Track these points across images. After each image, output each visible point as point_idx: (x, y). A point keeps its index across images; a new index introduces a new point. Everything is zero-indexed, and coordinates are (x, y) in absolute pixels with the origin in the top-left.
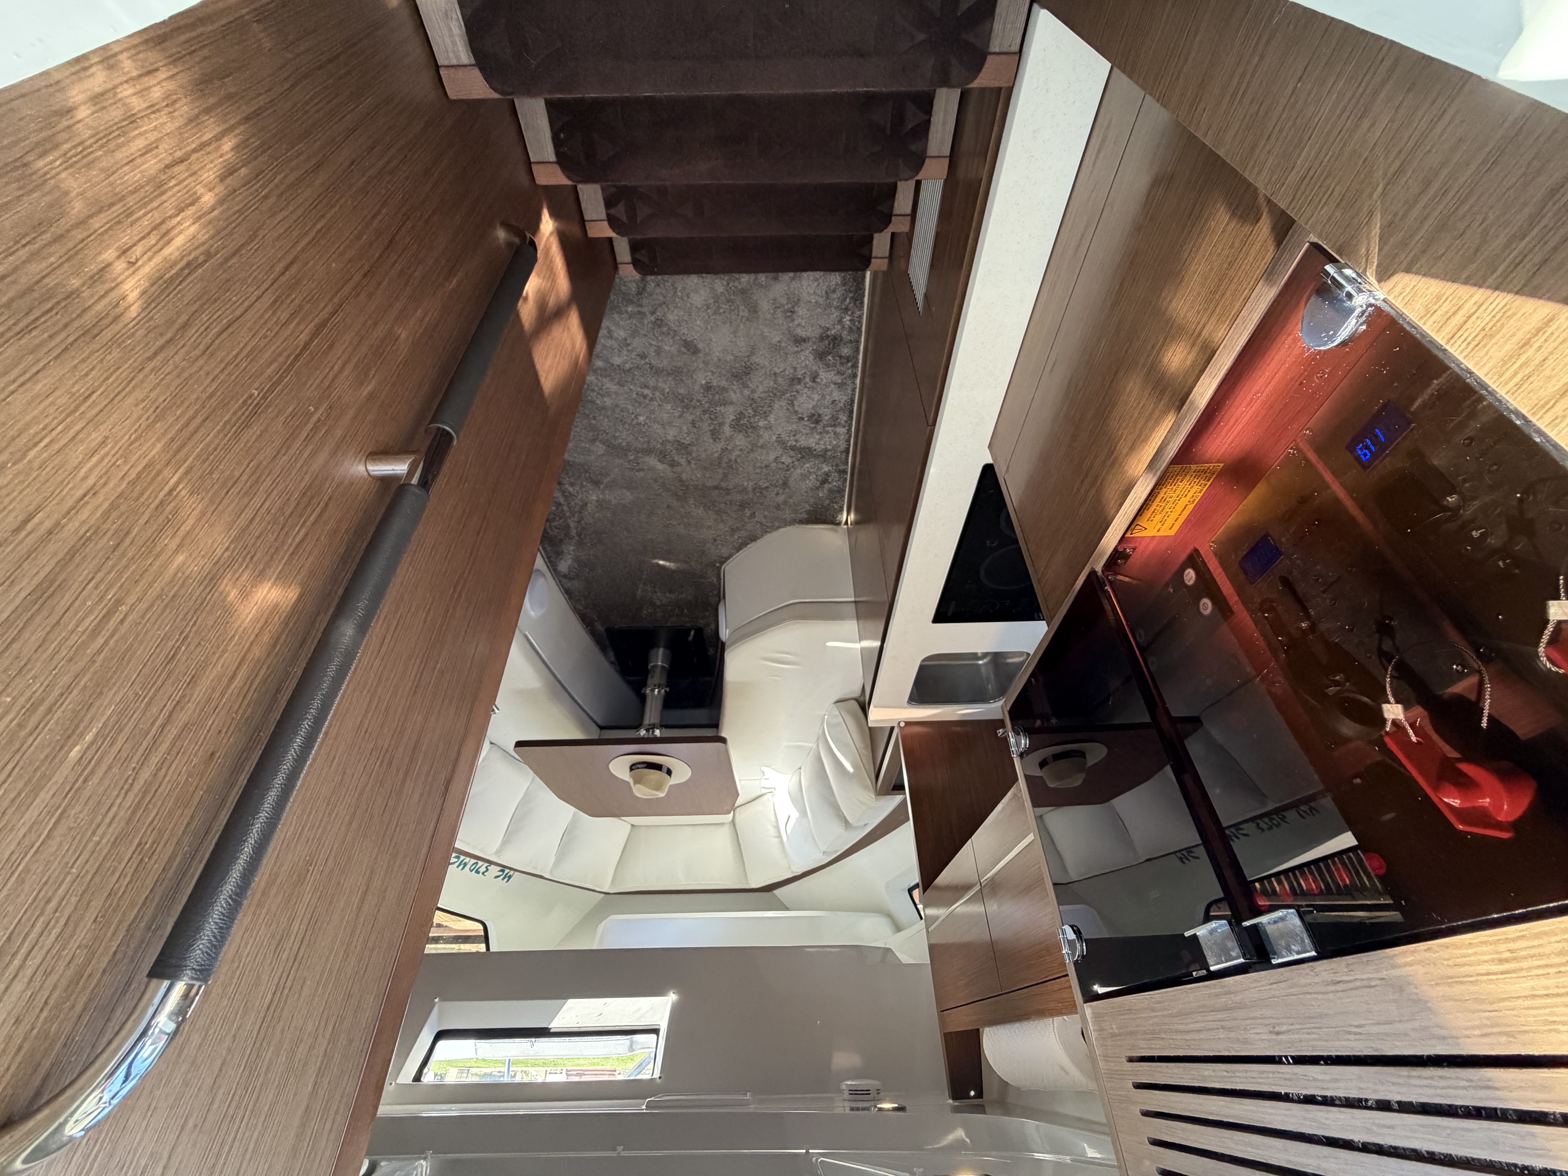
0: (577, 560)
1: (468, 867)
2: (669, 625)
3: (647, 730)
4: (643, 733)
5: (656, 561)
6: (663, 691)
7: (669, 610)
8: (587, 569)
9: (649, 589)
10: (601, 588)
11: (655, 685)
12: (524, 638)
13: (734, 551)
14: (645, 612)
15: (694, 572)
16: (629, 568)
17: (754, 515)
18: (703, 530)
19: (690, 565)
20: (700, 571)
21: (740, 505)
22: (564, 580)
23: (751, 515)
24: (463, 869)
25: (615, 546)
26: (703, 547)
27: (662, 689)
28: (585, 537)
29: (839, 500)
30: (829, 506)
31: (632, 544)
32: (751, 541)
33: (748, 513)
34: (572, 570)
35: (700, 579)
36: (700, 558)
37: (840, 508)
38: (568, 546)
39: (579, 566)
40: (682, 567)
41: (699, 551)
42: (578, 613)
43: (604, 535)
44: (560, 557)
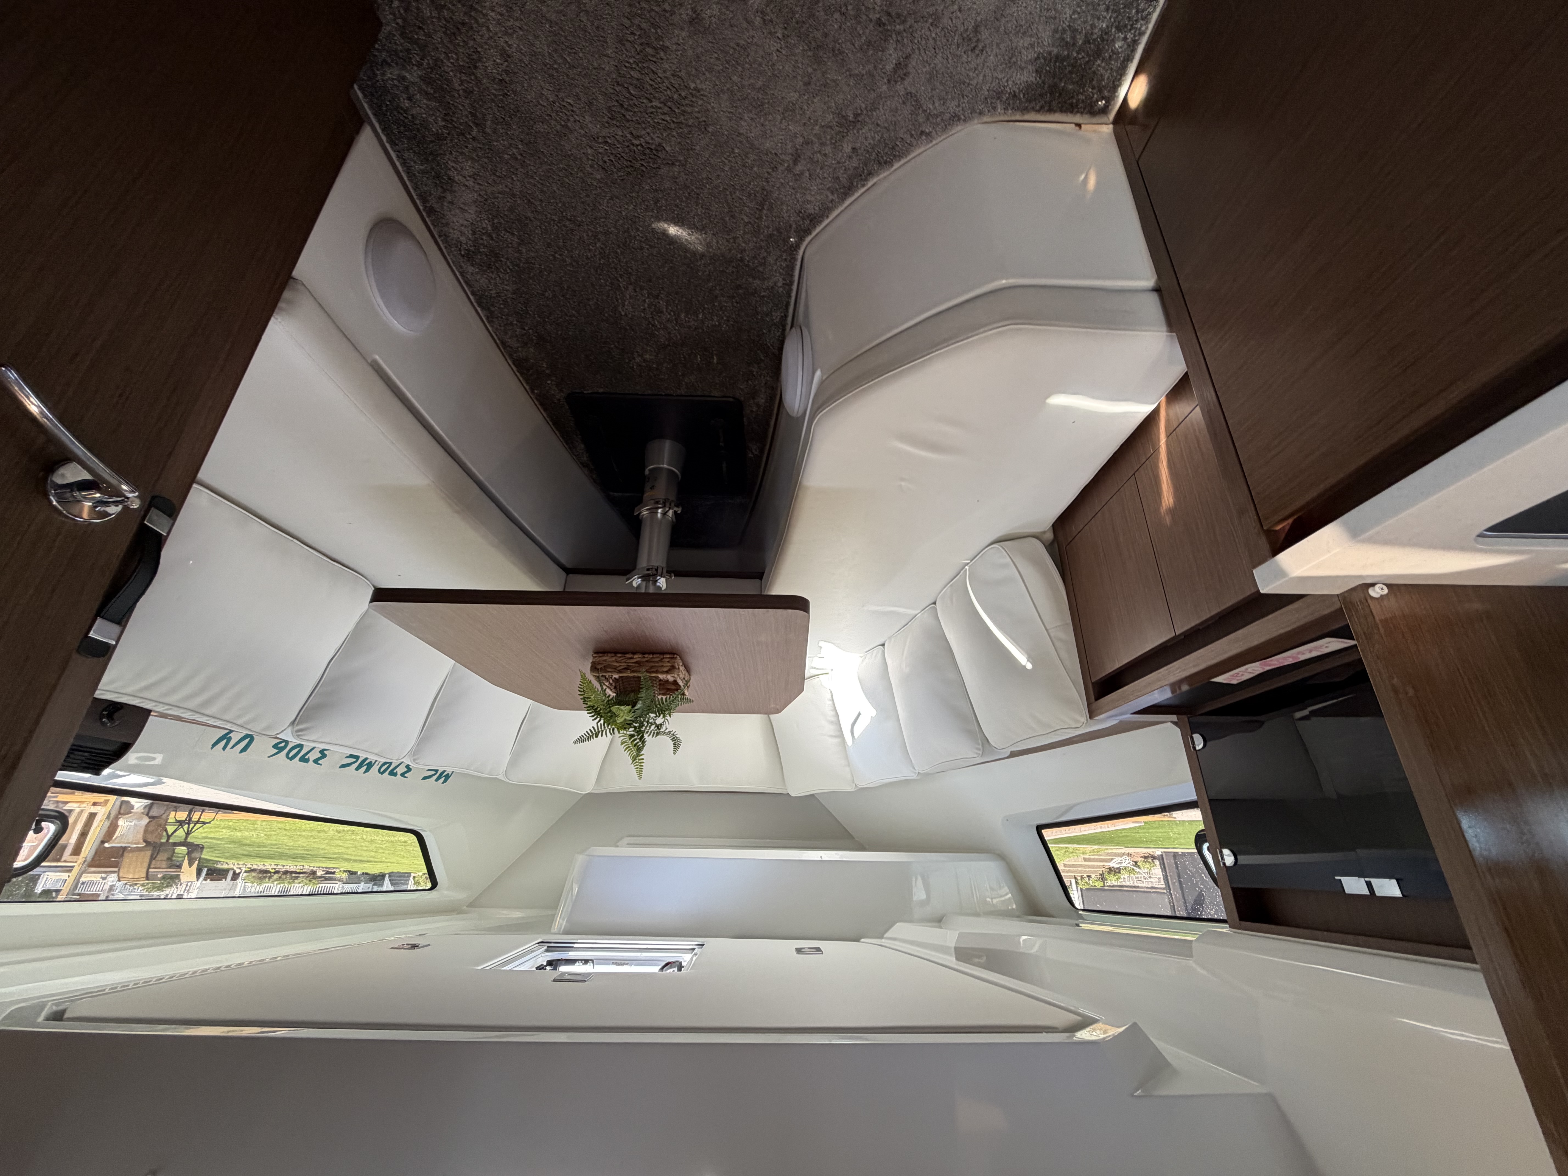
0: (487, 205)
1: (375, 768)
2: (683, 391)
3: (645, 578)
4: (636, 581)
6: (670, 513)
7: (684, 357)
8: (513, 234)
9: (644, 301)
10: (549, 294)
11: (657, 503)
12: (370, 368)
13: (835, 197)
14: (638, 360)
15: (742, 260)
16: (602, 238)
17: (906, 65)
18: (775, 118)
19: (735, 238)
20: (755, 257)
21: (879, 23)
22: (471, 269)
23: (898, 66)
24: (367, 771)
25: (569, 166)
26: (768, 182)
27: (670, 509)
28: (495, 131)
29: (1137, 12)
30: (1106, 33)
31: (605, 162)
32: (880, 163)
33: (892, 56)
34: (484, 237)
35: (750, 280)
36: (760, 218)
37: (1129, 46)
38: (460, 159)
39: (495, 228)
40: (717, 242)
41: (758, 192)
42: (511, 356)
43: (540, 127)
44: (449, 197)
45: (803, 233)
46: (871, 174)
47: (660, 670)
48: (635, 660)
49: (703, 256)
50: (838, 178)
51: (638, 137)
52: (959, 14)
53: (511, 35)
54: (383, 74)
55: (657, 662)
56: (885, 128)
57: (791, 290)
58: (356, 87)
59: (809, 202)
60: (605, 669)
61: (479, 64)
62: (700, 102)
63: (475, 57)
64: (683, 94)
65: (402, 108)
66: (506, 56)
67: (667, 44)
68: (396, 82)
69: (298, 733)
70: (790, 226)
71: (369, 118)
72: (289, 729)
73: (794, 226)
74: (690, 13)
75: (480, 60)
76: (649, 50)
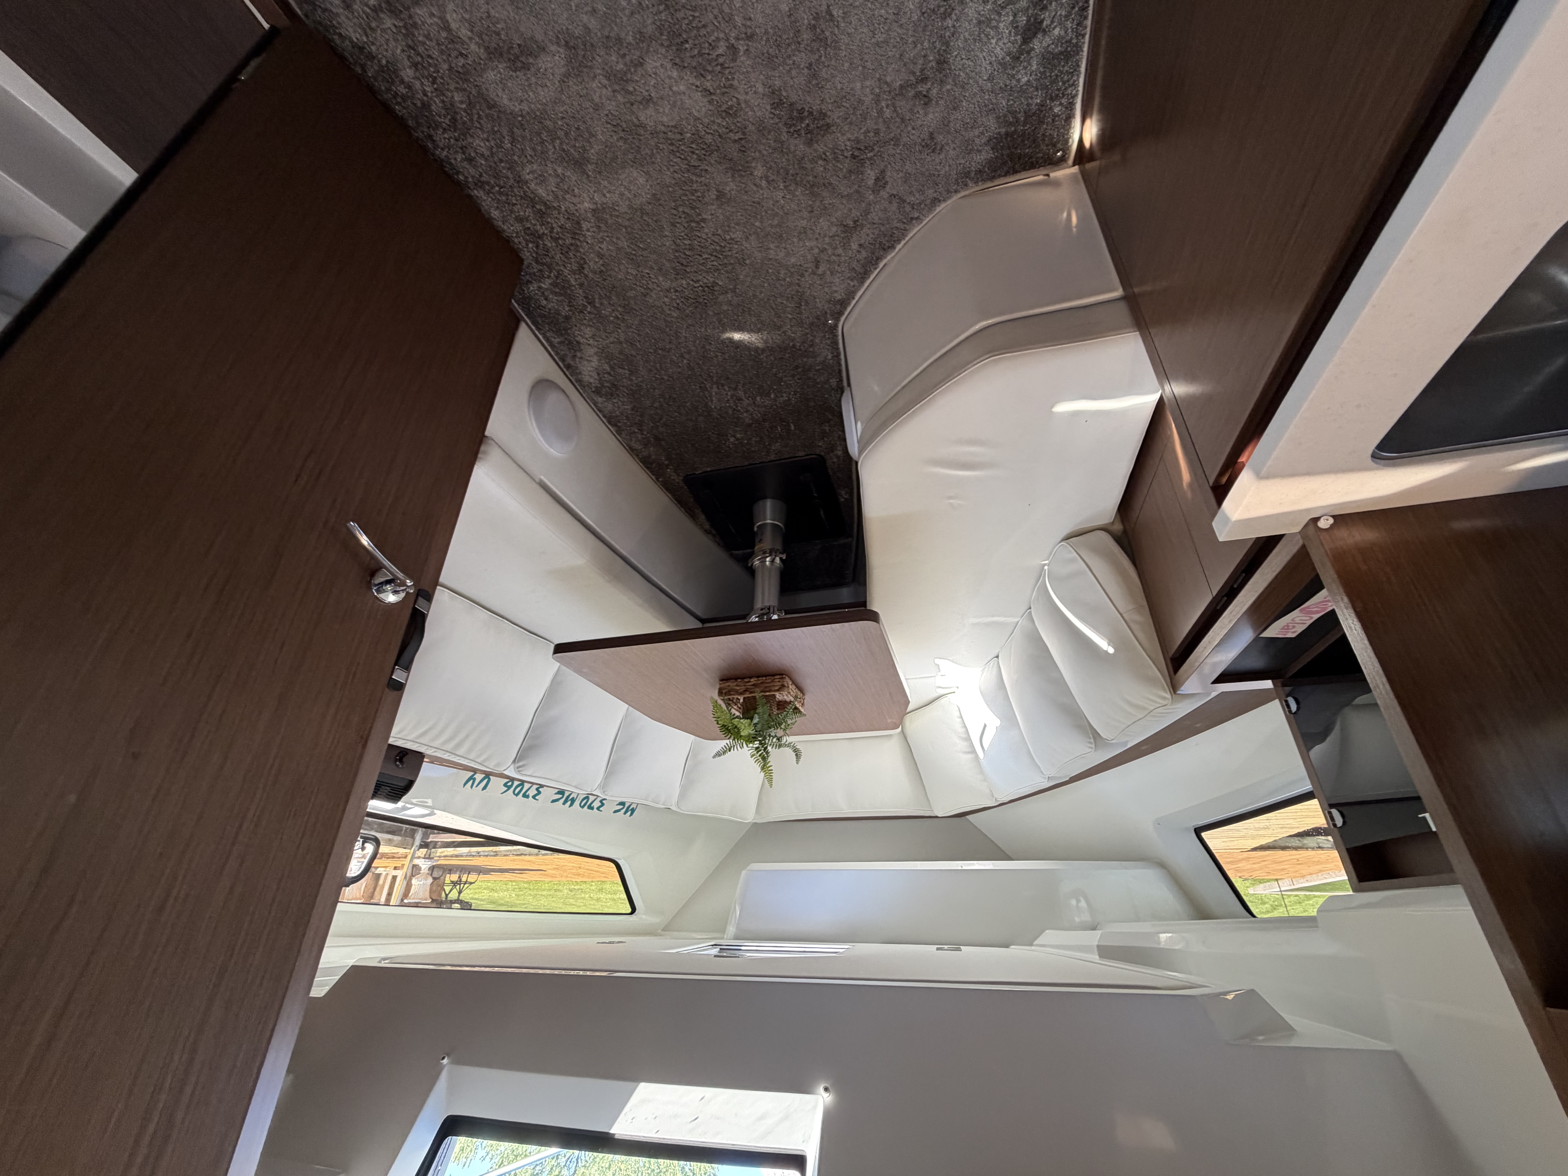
0: (604, 354)
1: (577, 803)
2: (772, 457)
3: (760, 615)
4: (753, 617)
5: (728, 335)
6: (778, 560)
7: (767, 430)
8: (624, 369)
9: (727, 394)
10: (657, 405)
11: (765, 553)
12: (538, 487)
13: (856, 282)
14: (732, 439)
15: (794, 346)
16: (687, 356)
17: (884, 178)
18: (793, 241)
19: (784, 332)
20: (804, 342)
21: (854, 157)
22: (600, 399)
23: (877, 179)
24: (571, 805)
25: (654, 313)
26: (799, 286)
27: (776, 556)
28: (602, 304)
29: (1064, 83)
30: (1042, 106)
31: (678, 304)
32: (884, 249)
33: (871, 175)
34: (606, 376)
35: (805, 360)
36: (800, 313)
37: (1067, 108)
38: (582, 328)
39: (612, 368)
40: (772, 338)
41: (794, 295)
42: (637, 455)
43: (631, 294)
44: (579, 354)
45: (838, 315)
46: (879, 259)
47: (773, 689)
48: (752, 683)
49: (763, 350)
50: (854, 269)
51: (698, 281)
52: (914, 132)
53: (602, 242)
54: (528, 289)
55: (769, 683)
56: (881, 224)
57: (840, 359)
58: (513, 301)
59: (836, 292)
60: (728, 693)
61: (586, 266)
62: (736, 246)
63: (582, 262)
64: (723, 245)
65: (542, 306)
66: (601, 256)
67: (705, 216)
68: (537, 292)
69: (518, 769)
70: (826, 313)
71: (523, 317)
72: (512, 766)
73: (829, 312)
74: (716, 193)
75: (585, 263)
76: (693, 224)
